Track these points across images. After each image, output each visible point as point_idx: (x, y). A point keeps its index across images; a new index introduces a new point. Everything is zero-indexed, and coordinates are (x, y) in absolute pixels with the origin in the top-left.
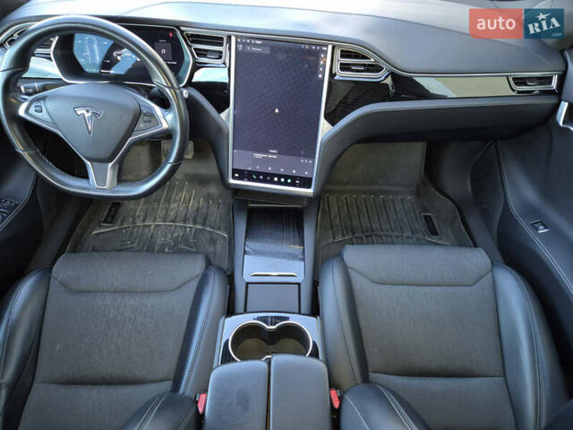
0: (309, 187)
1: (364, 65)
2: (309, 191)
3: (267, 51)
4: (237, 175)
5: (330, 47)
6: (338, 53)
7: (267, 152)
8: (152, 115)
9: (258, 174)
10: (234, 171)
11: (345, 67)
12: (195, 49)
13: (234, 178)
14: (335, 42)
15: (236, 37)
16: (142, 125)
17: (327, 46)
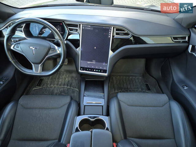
0: (106, 73)
1: (124, 33)
2: (106, 74)
3: (92, 29)
4: (82, 69)
5: (112, 28)
6: (115, 30)
7: (92, 61)
8: (54, 49)
9: (89, 68)
10: (81, 68)
11: (117, 34)
12: (69, 28)
13: (81, 70)
14: (114, 26)
15: (82, 25)
16: (51, 52)
17: (111, 27)
